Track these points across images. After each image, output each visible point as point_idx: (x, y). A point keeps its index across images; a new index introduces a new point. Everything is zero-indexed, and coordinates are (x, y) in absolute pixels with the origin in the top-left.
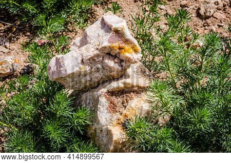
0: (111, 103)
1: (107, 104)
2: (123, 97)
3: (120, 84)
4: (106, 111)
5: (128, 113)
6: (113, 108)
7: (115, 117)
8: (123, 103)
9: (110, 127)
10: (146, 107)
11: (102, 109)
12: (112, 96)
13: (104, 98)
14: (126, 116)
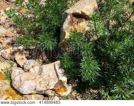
0: (72, 20)
1: (70, 20)
2: (79, 19)
3: (80, 11)
4: (67, 23)
5: (77, 28)
6: (71, 23)
7: (70, 28)
8: (77, 22)
9: (66, 32)
10: (87, 28)
11: (66, 21)
12: (74, 17)
13: (70, 16)
14: (75, 29)
